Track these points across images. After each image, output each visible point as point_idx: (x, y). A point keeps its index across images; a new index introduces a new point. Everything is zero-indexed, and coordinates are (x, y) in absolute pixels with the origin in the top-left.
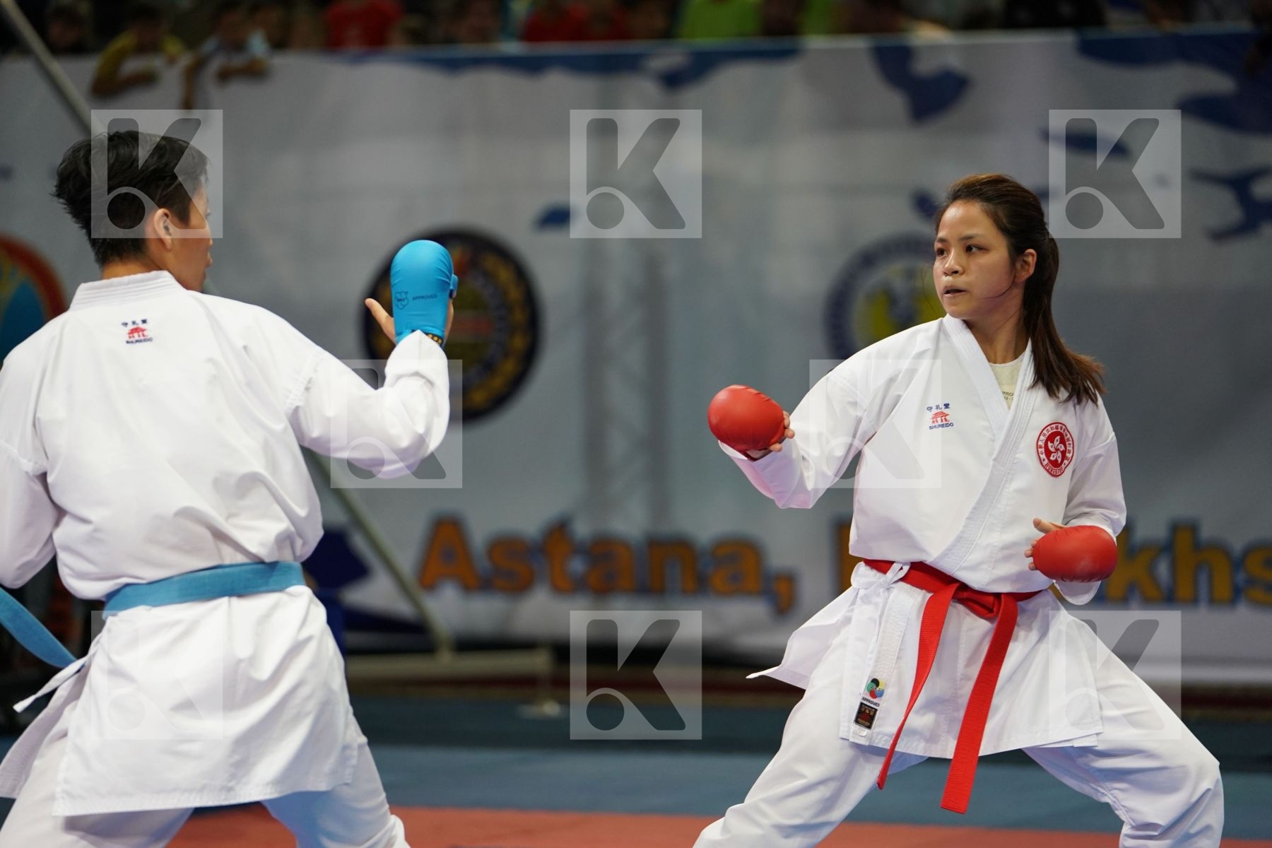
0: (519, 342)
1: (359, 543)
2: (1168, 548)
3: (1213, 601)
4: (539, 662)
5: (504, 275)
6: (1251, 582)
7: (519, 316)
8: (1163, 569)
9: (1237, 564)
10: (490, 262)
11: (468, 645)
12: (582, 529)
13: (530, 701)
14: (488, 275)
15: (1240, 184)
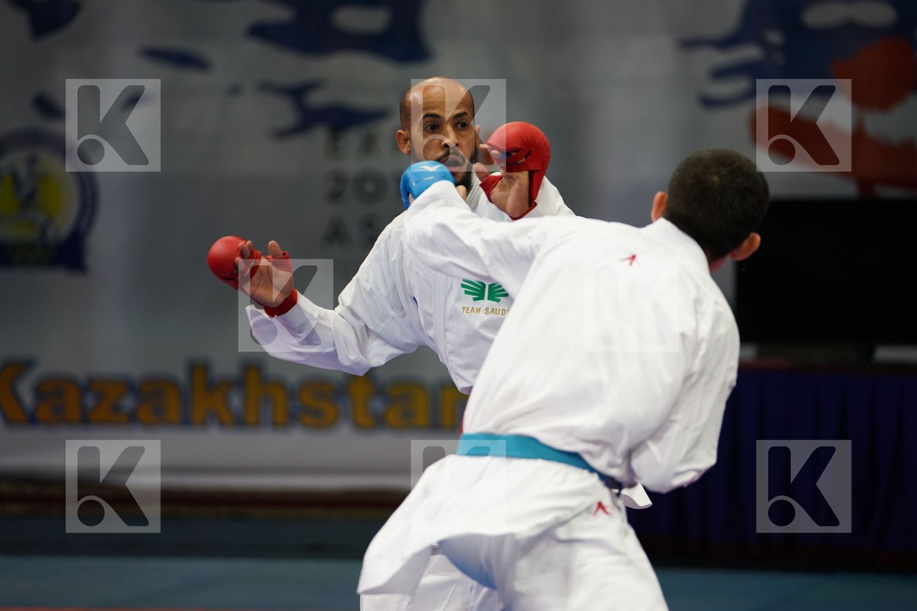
2: (239, 382)
3: (275, 424)
6: (304, 409)
8: (236, 401)
9: (292, 393)
15: (297, 94)
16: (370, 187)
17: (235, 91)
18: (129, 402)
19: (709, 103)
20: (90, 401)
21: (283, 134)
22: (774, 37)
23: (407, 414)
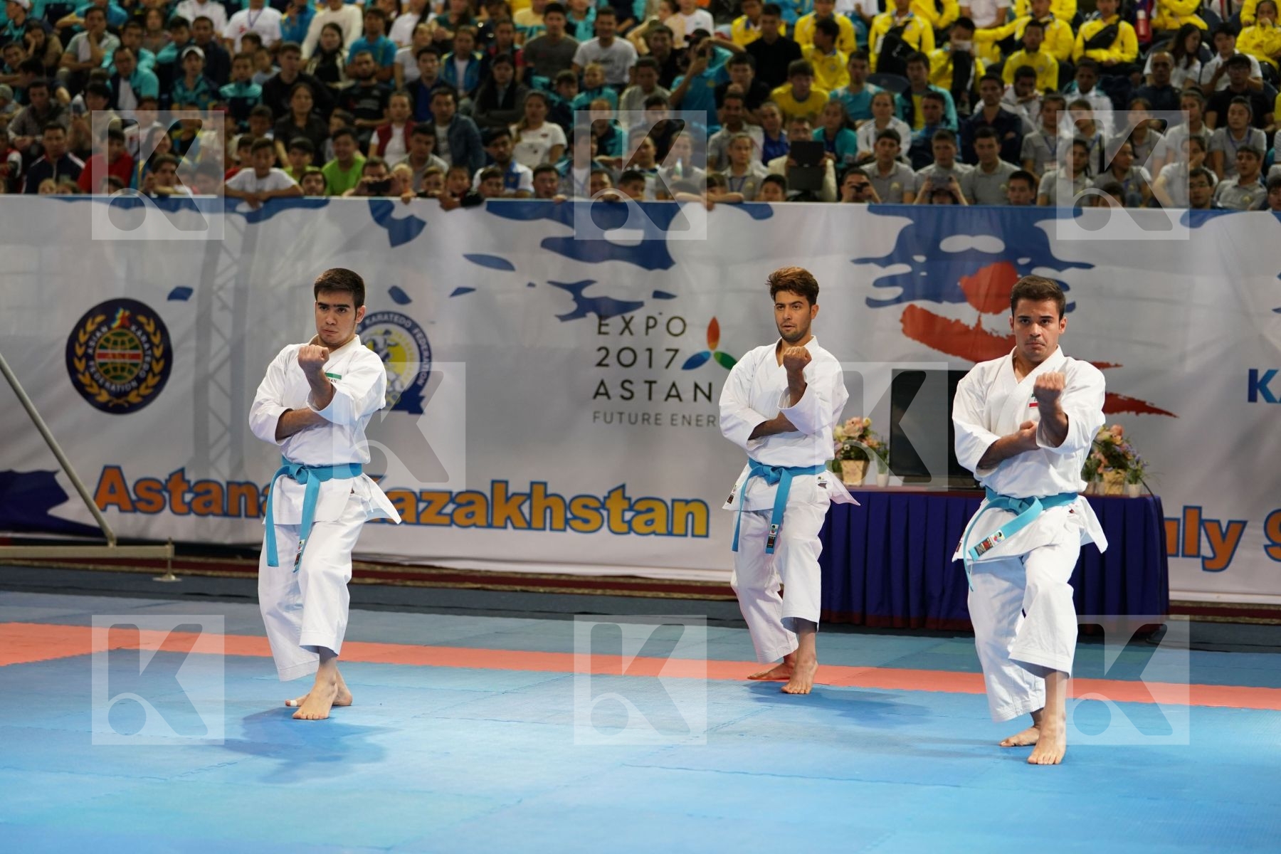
0: (158, 368)
1: (62, 479)
2: (529, 496)
3: (551, 529)
4: (167, 552)
5: (150, 328)
6: (575, 518)
7: (158, 352)
8: (526, 508)
9: (567, 507)
10: (142, 319)
11: (122, 542)
12: (192, 477)
13: (161, 575)
14: (140, 326)
15: (575, 289)
16: (627, 357)
17: (531, 285)
18: (449, 509)
19: (873, 303)
20: (422, 506)
21: (564, 318)
22: (921, 259)
23: (650, 522)
